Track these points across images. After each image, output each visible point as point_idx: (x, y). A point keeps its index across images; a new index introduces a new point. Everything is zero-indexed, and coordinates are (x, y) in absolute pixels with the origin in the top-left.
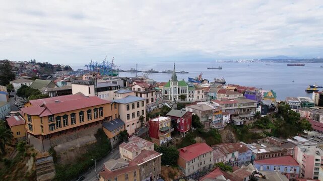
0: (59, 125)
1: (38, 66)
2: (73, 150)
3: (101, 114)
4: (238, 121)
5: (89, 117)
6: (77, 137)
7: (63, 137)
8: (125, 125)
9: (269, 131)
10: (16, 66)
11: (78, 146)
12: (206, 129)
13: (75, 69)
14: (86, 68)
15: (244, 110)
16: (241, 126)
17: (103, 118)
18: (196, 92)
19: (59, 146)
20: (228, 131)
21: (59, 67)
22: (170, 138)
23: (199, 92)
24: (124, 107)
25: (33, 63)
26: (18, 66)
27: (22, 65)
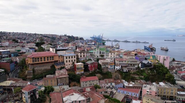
0: (36, 61)
1: (67, 37)
2: (40, 70)
3: (53, 59)
4: (125, 70)
5: (48, 60)
6: (43, 66)
7: (38, 65)
8: (65, 64)
9: (143, 77)
10: (58, 37)
11: (43, 69)
12: (105, 71)
13: (85, 39)
14: (91, 39)
15: (131, 64)
16: (126, 72)
17: (54, 61)
18: (110, 54)
19: (36, 68)
20: (117, 73)
21: (77, 38)
22: (83, 72)
23: (111, 54)
24: (65, 58)
25: (65, 36)
26: (59, 37)
27: (61, 37)
